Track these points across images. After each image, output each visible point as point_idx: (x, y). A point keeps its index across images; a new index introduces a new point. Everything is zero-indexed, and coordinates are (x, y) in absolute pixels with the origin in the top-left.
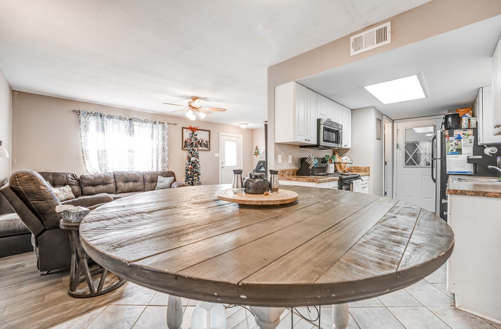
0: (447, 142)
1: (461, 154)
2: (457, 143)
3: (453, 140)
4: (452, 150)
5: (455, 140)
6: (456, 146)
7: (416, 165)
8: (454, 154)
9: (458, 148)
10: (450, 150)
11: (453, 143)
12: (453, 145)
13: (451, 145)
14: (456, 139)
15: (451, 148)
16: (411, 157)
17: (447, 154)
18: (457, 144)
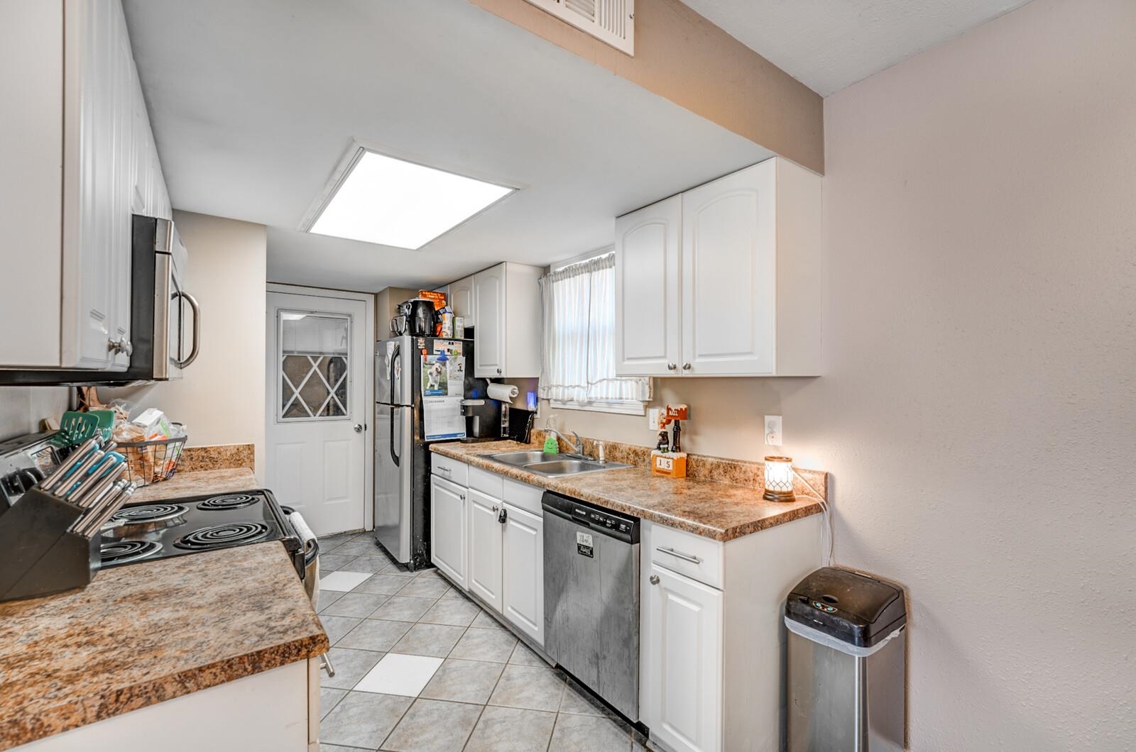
0: (424, 367)
1: (446, 394)
2: (439, 370)
3: (434, 362)
4: (432, 386)
5: (437, 362)
6: (439, 377)
7: (309, 416)
8: (435, 395)
9: (441, 381)
10: (429, 385)
11: (433, 369)
12: (434, 375)
13: (431, 374)
14: (438, 359)
15: (431, 382)
16: (297, 393)
17: (424, 396)
18: (440, 373)
